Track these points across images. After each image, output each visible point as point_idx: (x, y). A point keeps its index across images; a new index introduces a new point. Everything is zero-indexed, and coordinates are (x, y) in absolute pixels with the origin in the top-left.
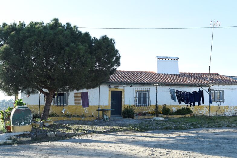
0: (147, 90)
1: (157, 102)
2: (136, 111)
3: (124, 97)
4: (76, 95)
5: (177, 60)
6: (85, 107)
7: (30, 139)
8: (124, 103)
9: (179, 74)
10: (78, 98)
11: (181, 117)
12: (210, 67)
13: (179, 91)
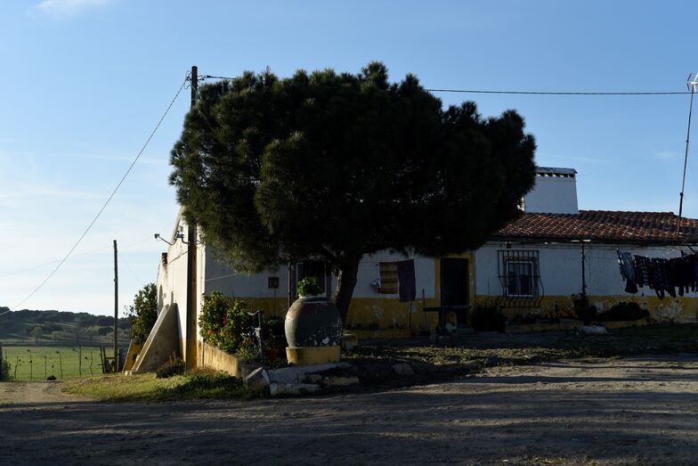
0: (531, 255)
1: (584, 286)
2: (509, 312)
3: (474, 276)
4: (384, 269)
5: (572, 176)
6: (406, 301)
7: (356, 380)
8: (475, 289)
9: (578, 213)
10: (389, 277)
11: (625, 326)
12: (682, 194)
13: (642, 258)
